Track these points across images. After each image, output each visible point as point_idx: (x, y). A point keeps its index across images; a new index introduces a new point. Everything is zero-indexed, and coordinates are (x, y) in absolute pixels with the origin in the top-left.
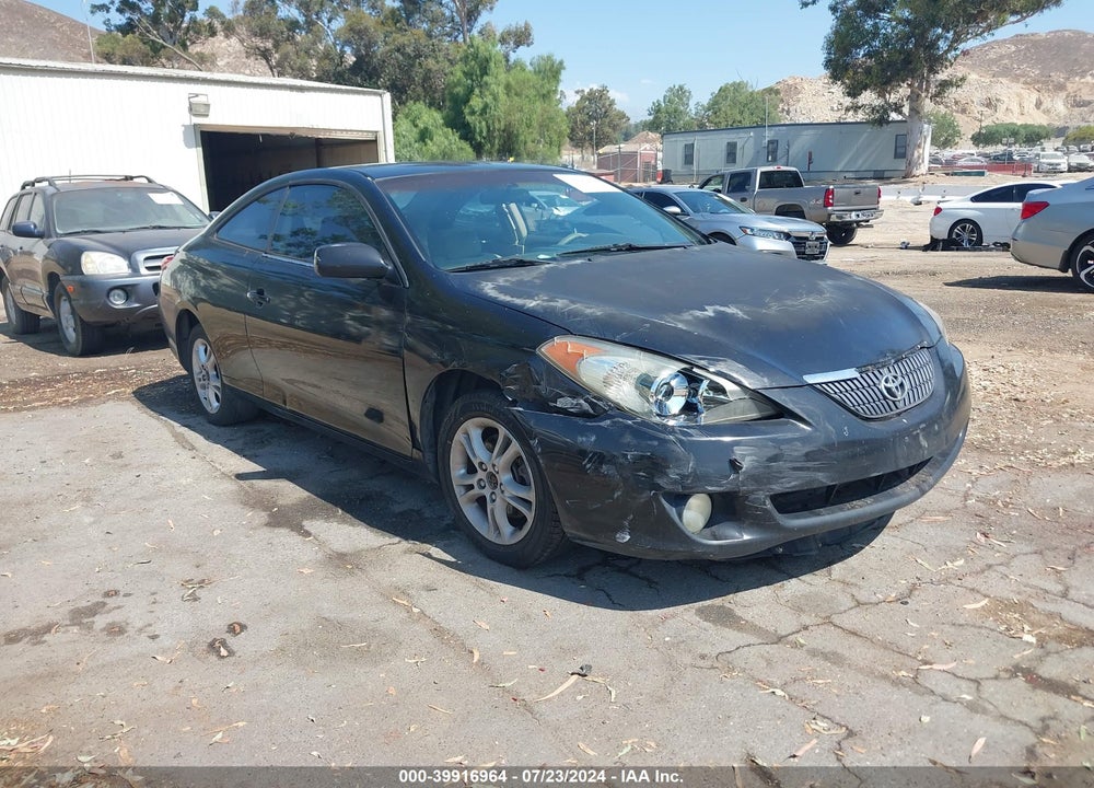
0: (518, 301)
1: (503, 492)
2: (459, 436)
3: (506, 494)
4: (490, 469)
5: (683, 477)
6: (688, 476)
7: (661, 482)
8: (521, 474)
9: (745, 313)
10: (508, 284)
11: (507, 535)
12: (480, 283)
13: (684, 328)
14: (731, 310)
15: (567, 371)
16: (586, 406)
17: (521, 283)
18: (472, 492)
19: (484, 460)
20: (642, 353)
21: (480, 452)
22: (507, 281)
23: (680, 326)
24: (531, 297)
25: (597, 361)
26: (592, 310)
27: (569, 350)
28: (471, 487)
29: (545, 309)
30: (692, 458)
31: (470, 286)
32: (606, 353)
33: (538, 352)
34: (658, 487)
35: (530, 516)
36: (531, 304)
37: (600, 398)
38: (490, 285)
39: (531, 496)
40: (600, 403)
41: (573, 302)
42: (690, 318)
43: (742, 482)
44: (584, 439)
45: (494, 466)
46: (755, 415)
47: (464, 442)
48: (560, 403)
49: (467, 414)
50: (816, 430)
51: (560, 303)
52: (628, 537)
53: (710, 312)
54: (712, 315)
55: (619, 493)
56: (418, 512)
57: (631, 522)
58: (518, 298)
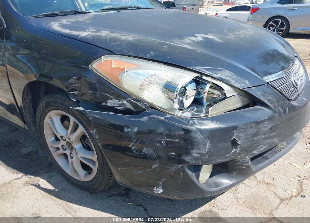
0: (75, 33)
1: (77, 154)
2: (47, 120)
3: (79, 156)
4: (68, 140)
5: (202, 155)
6: (206, 154)
7: (187, 159)
8: (87, 143)
9: (219, 38)
10: (69, 23)
11: (82, 176)
12: (50, 23)
13: (190, 48)
14: (211, 37)
15: (112, 81)
16: (129, 106)
17: (77, 22)
18: (59, 152)
19: (63, 135)
20: (167, 66)
21: (61, 131)
22: (68, 21)
23: (187, 46)
24: (83, 30)
25: (135, 73)
26: (126, 37)
27: (113, 66)
28: (58, 149)
29: (93, 37)
30: (208, 141)
31: (43, 25)
32: (141, 67)
33: (90, 67)
34: (184, 162)
35: (95, 169)
36: (83, 34)
37: (138, 100)
38: (57, 24)
39: (95, 158)
40: (139, 103)
41: (112, 32)
42: (190, 41)
43: (239, 153)
44: (129, 130)
45: (69, 139)
46: (239, 105)
47: (51, 124)
48: (110, 103)
49: (50, 107)
50: (275, 112)
51: (104, 33)
52: (161, 191)
53: (199, 38)
54: (202, 39)
55: (156, 166)
56: (36, 153)
57: (164, 182)
58: (75, 30)
